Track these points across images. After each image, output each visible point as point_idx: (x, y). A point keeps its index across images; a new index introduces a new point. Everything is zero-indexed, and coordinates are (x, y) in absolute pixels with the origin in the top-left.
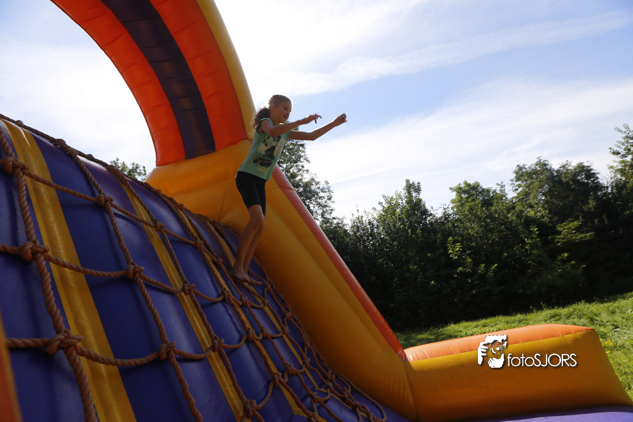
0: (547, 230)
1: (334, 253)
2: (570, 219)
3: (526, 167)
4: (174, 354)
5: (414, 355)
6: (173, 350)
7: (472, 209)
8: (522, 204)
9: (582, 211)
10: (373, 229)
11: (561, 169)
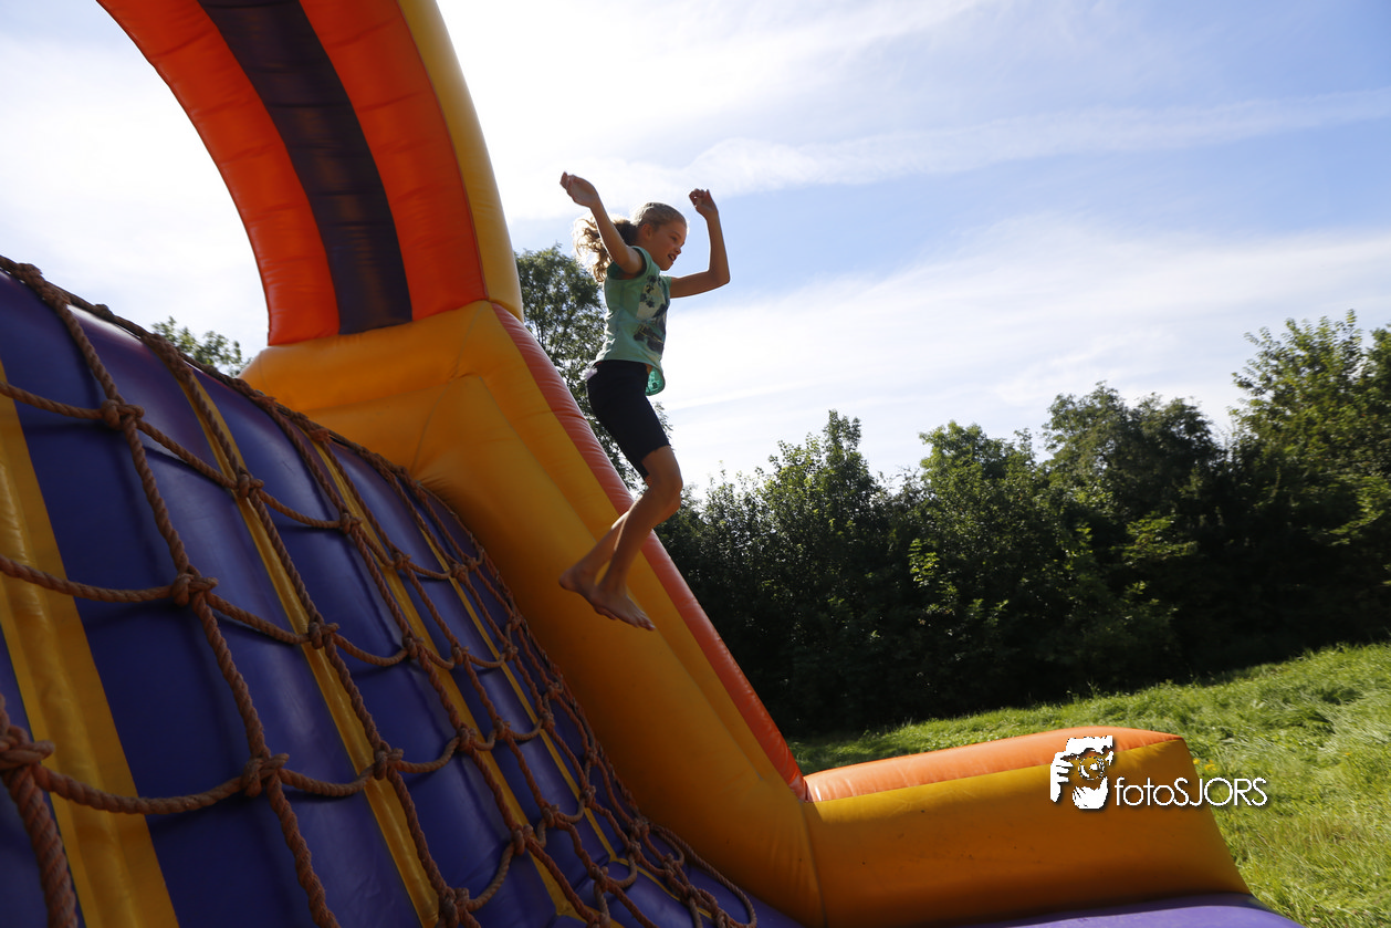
0: (1109, 534)
1: (665, 561)
2: (1153, 513)
3: (1074, 400)
4: (280, 783)
5: (825, 788)
6: (280, 774)
7: (963, 482)
8: (1062, 476)
9: (1176, 497)
10: (755, 515)
11: (1141, 409)
